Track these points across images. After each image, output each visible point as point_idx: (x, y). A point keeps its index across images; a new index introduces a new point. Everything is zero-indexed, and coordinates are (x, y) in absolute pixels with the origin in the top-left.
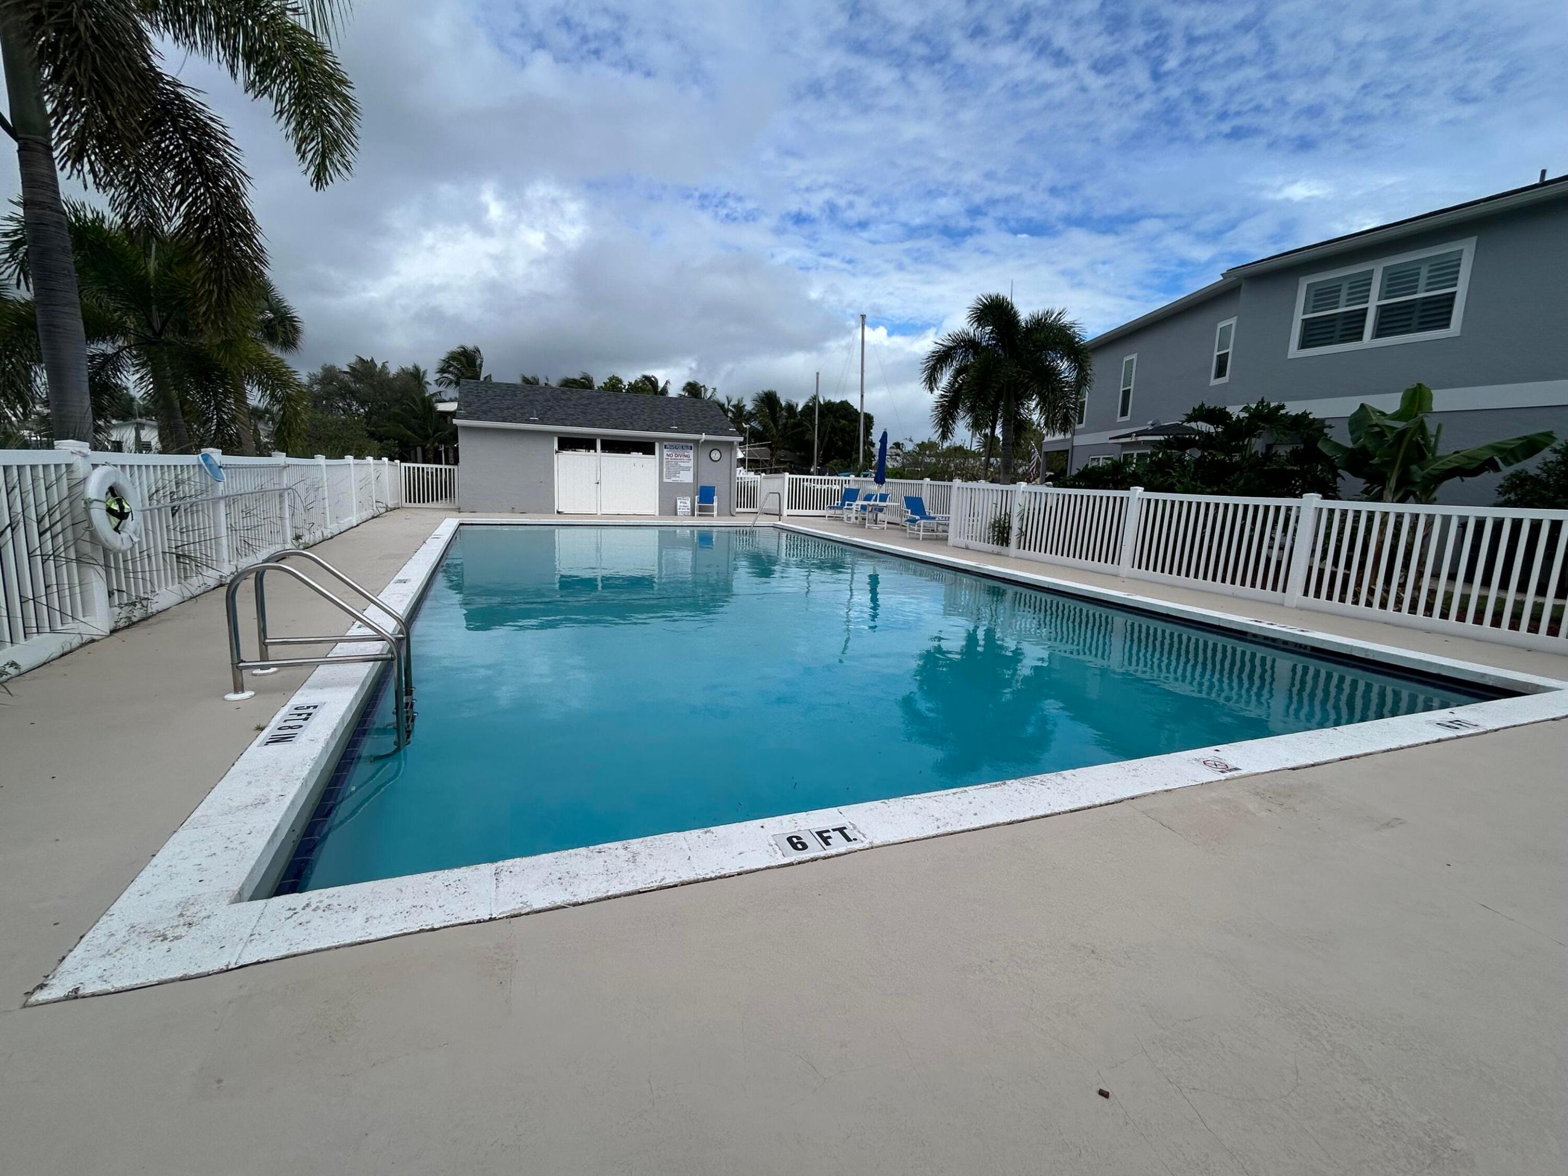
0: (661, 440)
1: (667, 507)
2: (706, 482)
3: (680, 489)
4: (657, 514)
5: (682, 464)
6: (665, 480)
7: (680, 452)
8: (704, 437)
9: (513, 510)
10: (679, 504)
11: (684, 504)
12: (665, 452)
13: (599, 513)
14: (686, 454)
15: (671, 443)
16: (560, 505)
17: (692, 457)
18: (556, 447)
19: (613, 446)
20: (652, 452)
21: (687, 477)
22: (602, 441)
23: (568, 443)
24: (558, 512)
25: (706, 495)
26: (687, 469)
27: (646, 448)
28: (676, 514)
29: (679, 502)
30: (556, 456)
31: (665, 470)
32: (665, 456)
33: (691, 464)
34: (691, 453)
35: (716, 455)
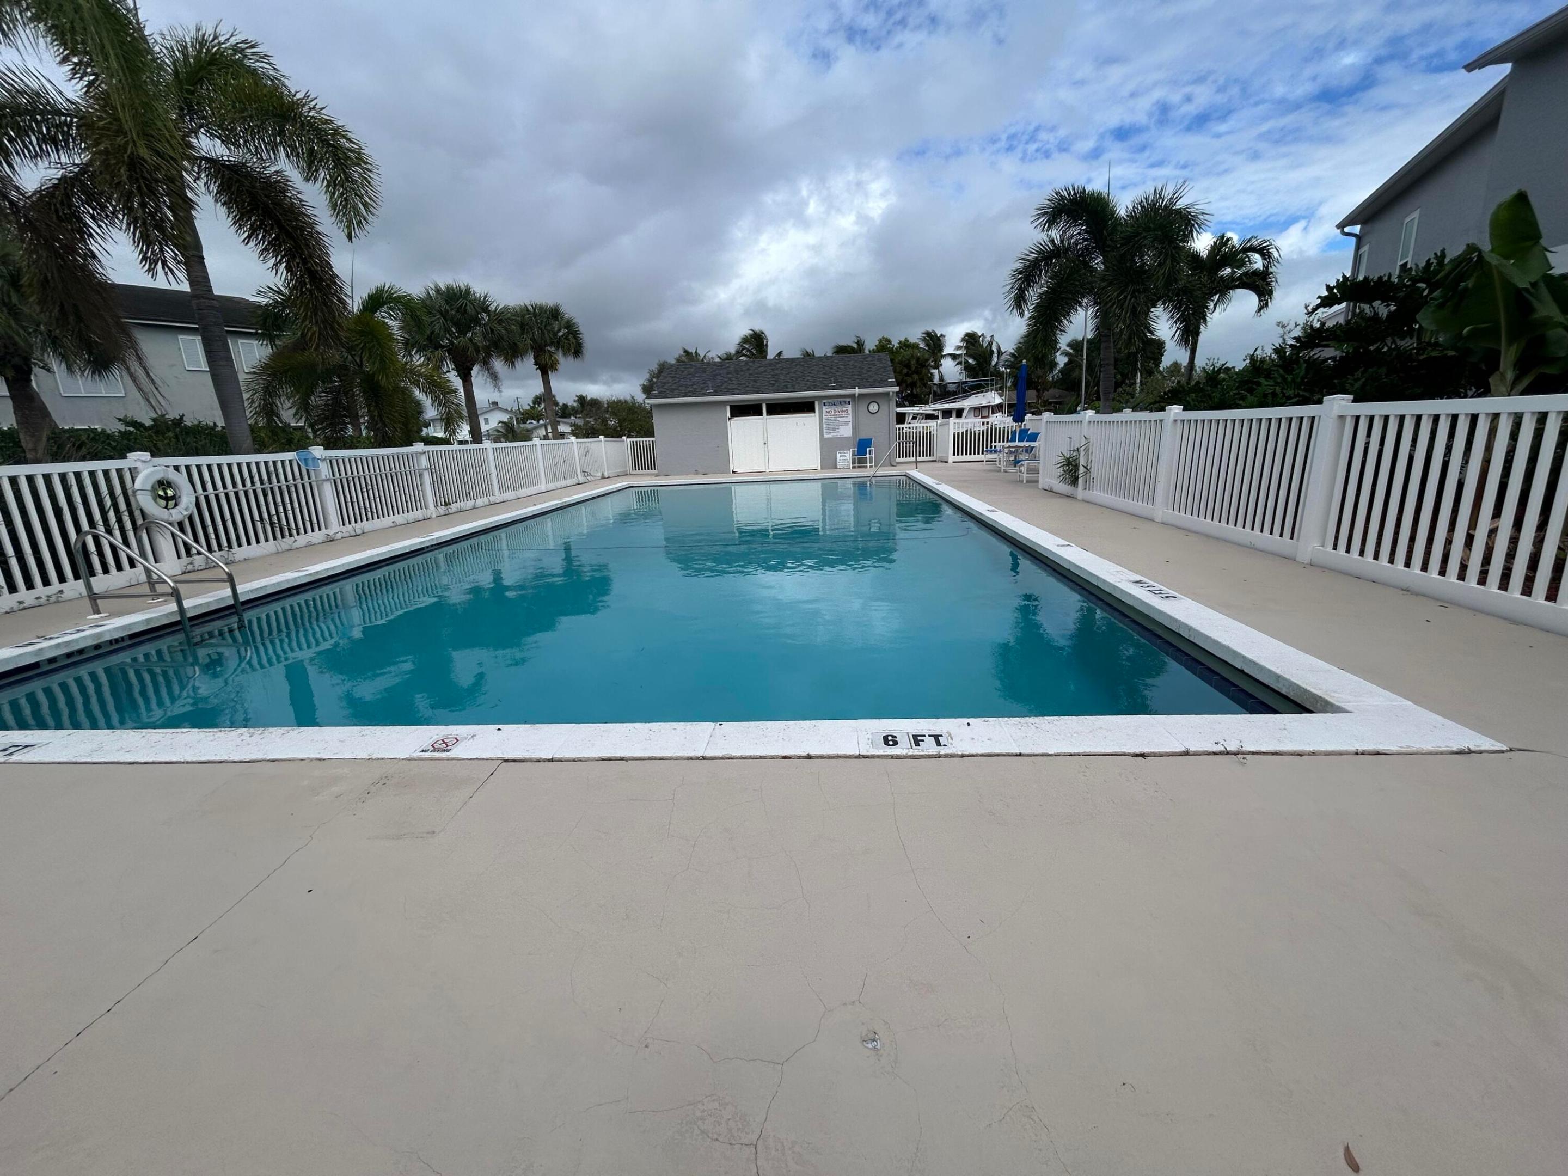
0: (820, 398)
1: (829, 461)
2: (864, 436)
3: (840, 443)
4: (819, 468)
5: (841, 420)
6: (826, 436)
7: (839, 408)
8: (857, 391)
9: (697, 473)
10: (839, 458)
11: (845, 457)
12: (825, 409)
13: (768, 471)
14: (844, 409)
15: (830, 400)
16: (735, 466)
17: (850, 412)
18: (729, 415)
19: (776, 409)
20: (812, 410)
21: (846, 431)
22: (768, 406)
23: (741, 410)
24: (733, 472)
25: (863, 446)
26: (846, 423)
27: (806, 407)
28: (836, 468)
29: (839, 455)
30: (729, 423)
31: (825, 426)
32: (824, 413)
33: (850, 418)
34: (849, 408)
35: (874, 407)
